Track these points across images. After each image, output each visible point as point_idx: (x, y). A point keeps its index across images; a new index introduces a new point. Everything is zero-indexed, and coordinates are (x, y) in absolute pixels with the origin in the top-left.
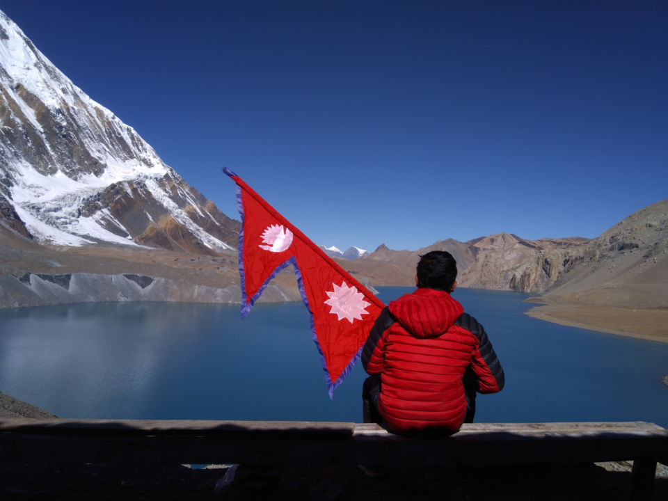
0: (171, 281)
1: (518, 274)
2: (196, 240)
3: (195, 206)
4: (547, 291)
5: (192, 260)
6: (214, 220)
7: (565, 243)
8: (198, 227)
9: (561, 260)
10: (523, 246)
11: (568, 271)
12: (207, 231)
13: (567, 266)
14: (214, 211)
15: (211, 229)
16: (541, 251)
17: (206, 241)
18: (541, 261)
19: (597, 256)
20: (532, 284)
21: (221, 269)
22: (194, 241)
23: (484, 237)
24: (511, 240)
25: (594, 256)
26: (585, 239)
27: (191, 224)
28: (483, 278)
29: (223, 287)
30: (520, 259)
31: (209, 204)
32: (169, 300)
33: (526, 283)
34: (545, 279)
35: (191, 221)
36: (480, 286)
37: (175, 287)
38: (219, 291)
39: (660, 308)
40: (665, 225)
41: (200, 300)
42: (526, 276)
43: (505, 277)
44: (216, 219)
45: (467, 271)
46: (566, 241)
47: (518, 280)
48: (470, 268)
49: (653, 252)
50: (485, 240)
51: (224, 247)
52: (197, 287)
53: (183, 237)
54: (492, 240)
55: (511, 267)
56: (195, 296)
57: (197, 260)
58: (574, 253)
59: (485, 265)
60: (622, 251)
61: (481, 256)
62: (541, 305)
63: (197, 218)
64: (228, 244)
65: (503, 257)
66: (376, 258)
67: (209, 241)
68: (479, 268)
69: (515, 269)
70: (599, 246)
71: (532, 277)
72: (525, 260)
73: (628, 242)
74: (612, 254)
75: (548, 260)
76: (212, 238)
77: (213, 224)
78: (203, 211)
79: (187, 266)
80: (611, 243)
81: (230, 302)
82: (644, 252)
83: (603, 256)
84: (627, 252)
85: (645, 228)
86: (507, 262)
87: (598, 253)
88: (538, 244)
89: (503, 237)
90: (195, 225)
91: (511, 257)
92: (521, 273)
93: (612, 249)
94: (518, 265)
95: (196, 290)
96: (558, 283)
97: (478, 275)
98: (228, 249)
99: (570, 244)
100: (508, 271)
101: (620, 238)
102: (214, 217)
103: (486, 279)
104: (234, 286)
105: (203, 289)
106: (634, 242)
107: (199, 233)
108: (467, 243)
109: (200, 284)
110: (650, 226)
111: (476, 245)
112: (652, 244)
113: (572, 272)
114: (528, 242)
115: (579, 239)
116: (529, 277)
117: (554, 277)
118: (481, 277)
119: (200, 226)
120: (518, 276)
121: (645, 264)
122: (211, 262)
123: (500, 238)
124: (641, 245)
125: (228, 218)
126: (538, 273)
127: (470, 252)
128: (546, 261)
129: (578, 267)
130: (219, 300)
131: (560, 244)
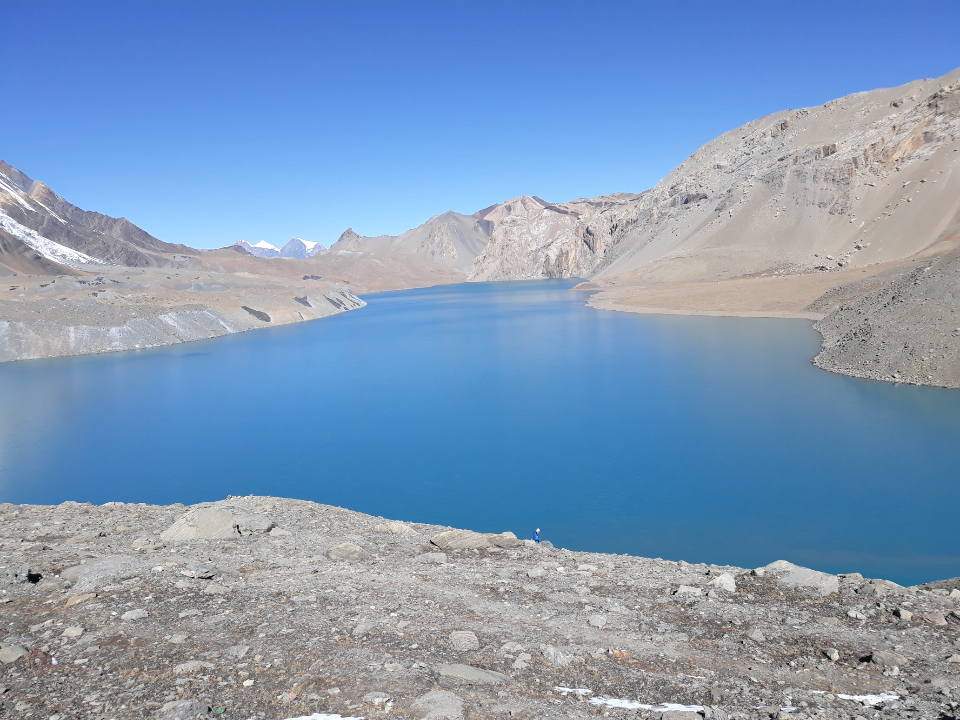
0: (21, 324)
1: (553, 253)
2: (31, 253)
3: (13, 194)
4: (594, 272)
5: (42, 286)
6: (54, 214)
7: (606, 203)
8: (28, 231)
9: (607, 227)
10: (554, 213)
11: (618, 241)
12: (46, 236)
13: (616, 233)
14: (50, 197)
15: (52, 232)
16: (580, 217)
17: (48, 252)
18: (582, 232)
19: (655, 217)
20: (572, 265)
21: (100, 295)
22: (27, 255)
23: (497, 205)
24: (534, 206)
25: (652, 215)
26: (630, 195)
27: (12, 225)
28: (507, 266)
29: (118, 324)
30: (553, 232)
31: (38, 187)
32: (25, 356)
33: (564, 265)
34: (588, 256)
35: (14, 222)
36: (503, 278)
37: (32, 333)
38: (114, 330)
39: (745, 276)
40: (737, 164)
41: (82, 351)
42: (563, 255)
43: (535, 260)
44: (57, 213)
45: (480, 257)
46: (606, 200)
47: (552, 262)
48: (484, 253)
49: (727, 203)
50: (499, 208)
51: (82, 260)
52: (72, 329)
53: (6, 249)
54: (509, 209)
55: (541, 244)
56: (72, 345)
57: (52, 285)
58: (622, 214)
59: (505, 247)
60: (688, 205)
61: (498, 233)
62: (597, 292)
63: (21, 214)
64: (88, 253)
65: (529, 231)
66: (341, 252)
67: (53, 253)
68: (498, 252)
69: (547, 246)
70: (656, 200)
71: (571, 256)
72: (558, 232)
73: (693, 192)
74: (673, 211)
75: (590, 228)
76: (57, 246)
77: (54, 222)
78: (30, 201)
79: (37, 297)
80: (671, 196)
81: (137, 346)
82: (716, 203)
83: (662, 215)
84: (693, 205)
85: (713, 171)
86: (535, 238)
87: (655, 211)
88: (572, 208)
89: (523, 202)
90: (22, 227)
91: (541, 229)
92: (556, 252)
93: (673, 204)
94: (550, 241)
95: (72, 335)
96: (607, 261)
97: (498, 262)
98: (90, 262)
99: (613, 204)
100: (538, 250)
101: (682, 187)
102: (53, 210)
103: (510, 266)
104: (138, 320)
105: (85, 331)
106: (701, 191)
107: (32, 240)
108: (473, 216)
109: (76, 324)
110: (719, 167)
111: (487, 218)
112: (724, 192)
113: (624, 242)
114: (557, 206)
115: (622, 195)
116: (567, 257)
117: (600, 253)
118: (502, 263)
119: (31, 228)
120: (553, 256)
121: (719, 219)
122: (78, 285)
123: (519, 204)
124: (711, 196)
125: (77, 209)
126: (579, 249)
127: (480, 228)
128: (588, 231)
129: (633, 233)
130: (118, 346)
131: (599, 205)
